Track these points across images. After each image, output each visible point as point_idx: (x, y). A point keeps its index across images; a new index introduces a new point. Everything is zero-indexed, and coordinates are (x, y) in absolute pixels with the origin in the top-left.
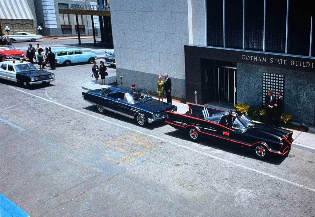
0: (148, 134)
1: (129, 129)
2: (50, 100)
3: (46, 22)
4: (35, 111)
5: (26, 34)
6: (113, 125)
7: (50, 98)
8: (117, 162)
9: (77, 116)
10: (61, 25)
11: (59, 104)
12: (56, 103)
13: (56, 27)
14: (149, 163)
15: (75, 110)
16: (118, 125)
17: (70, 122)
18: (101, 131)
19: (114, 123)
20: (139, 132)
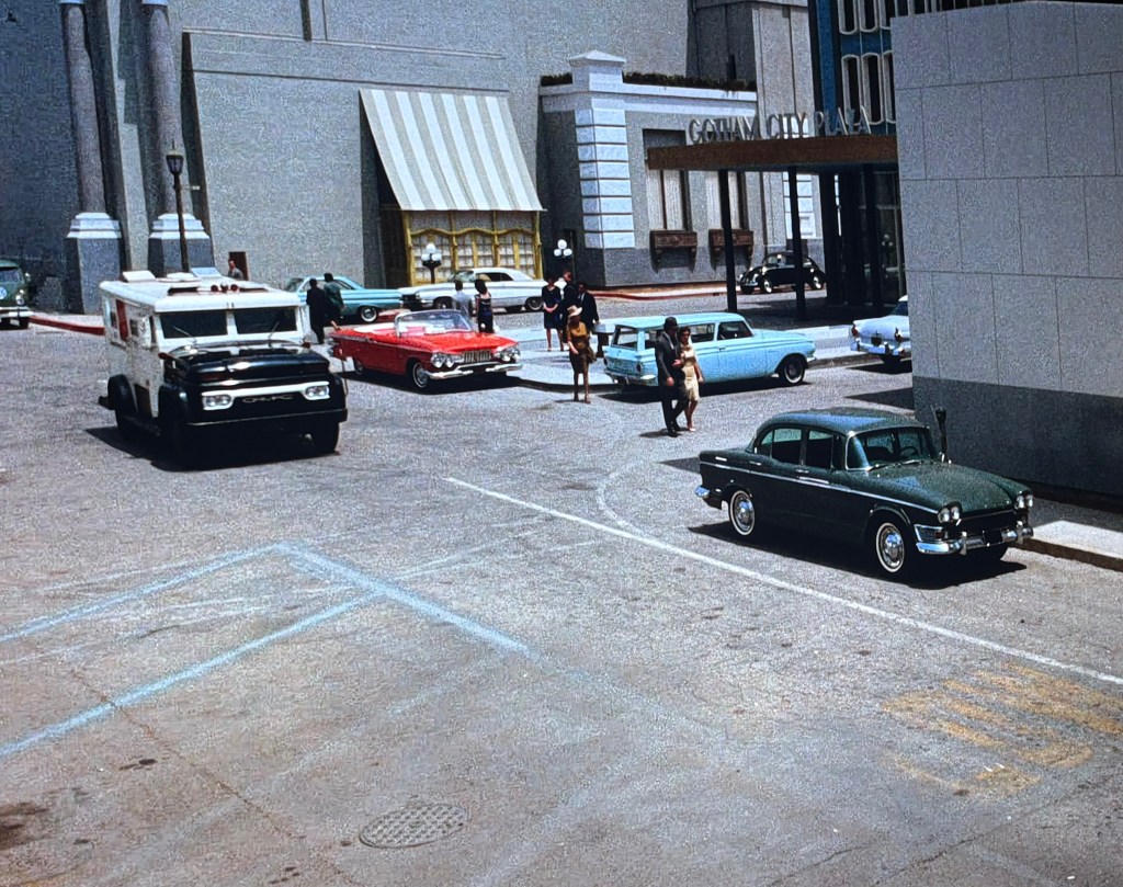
0: (1093, 673)
1: (997, 647)
2: (619, 528)
3: (588, 223)
4: (557, 573)
5: (506, 278)
6: (917, 630)
7: (621, 523)
8: (956, 786)
9: (744, 593)
10: (653, 235)
11: (662, 546)
12: (646, 541)
13: (628, 241)
14: (1111, 797)
15: (736, 569)
16: (940, 630)
17: (716, 617)
18: (864, 653)
19: (921, 625)
20: (1043, 660)
